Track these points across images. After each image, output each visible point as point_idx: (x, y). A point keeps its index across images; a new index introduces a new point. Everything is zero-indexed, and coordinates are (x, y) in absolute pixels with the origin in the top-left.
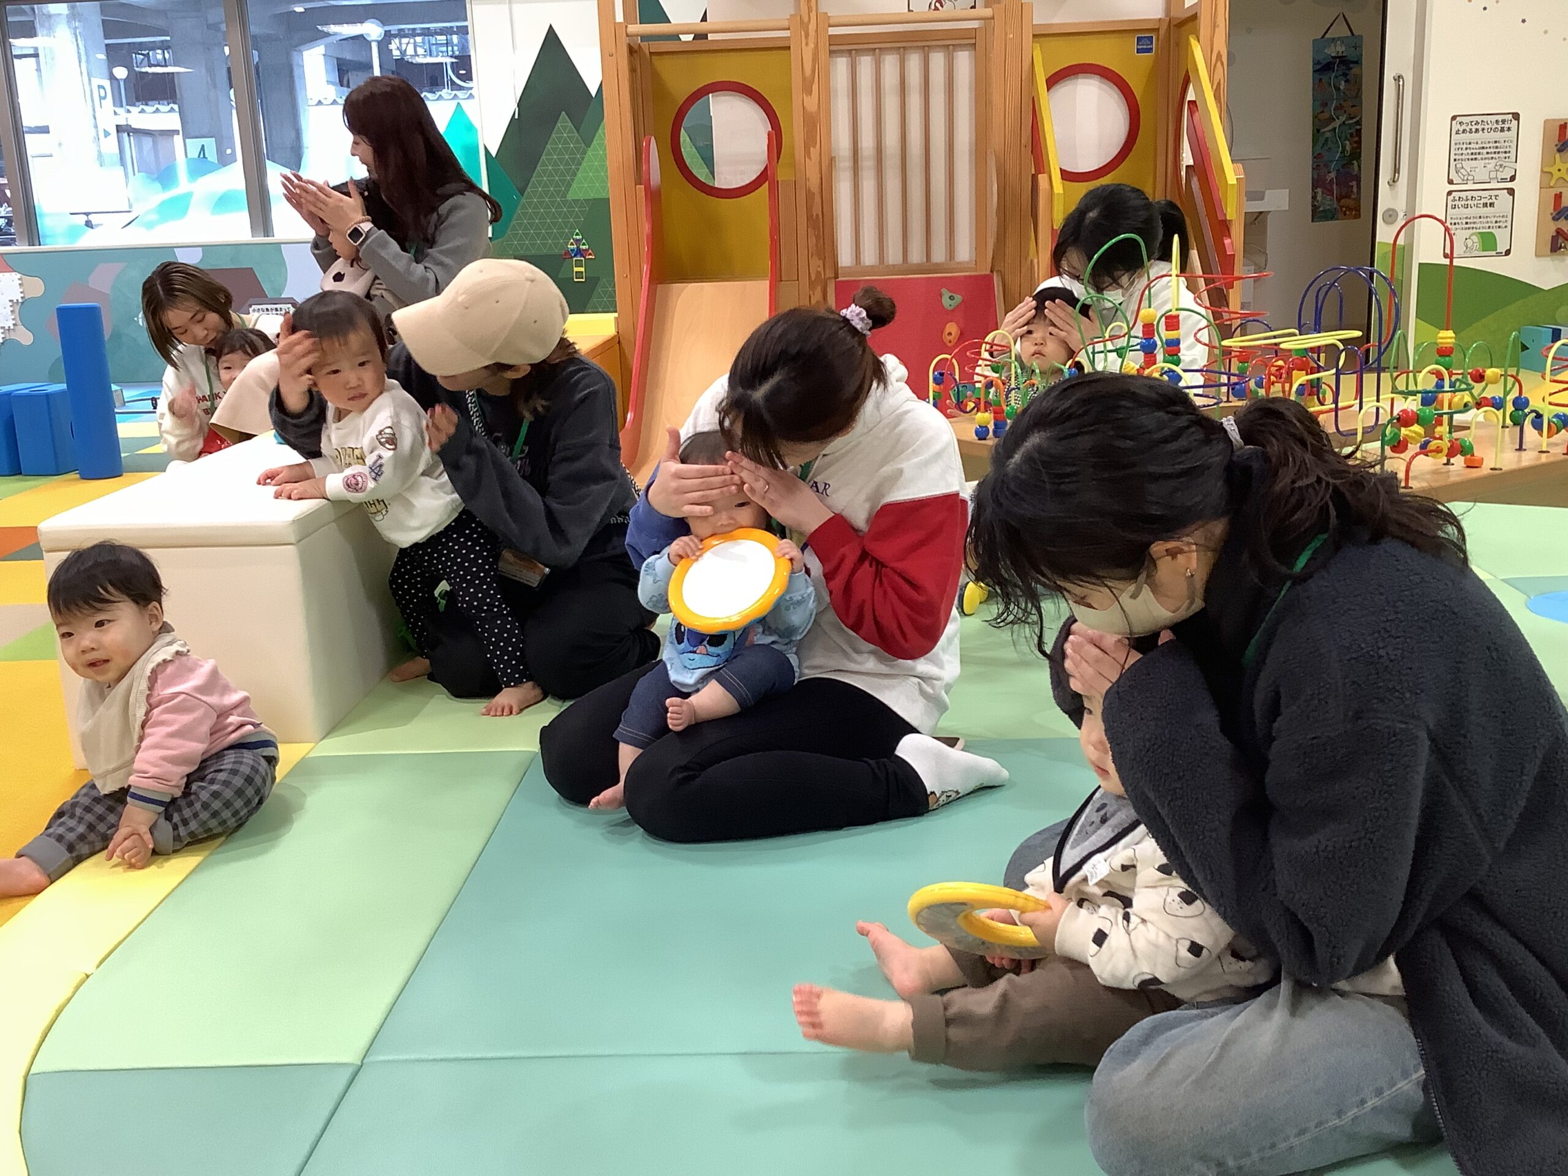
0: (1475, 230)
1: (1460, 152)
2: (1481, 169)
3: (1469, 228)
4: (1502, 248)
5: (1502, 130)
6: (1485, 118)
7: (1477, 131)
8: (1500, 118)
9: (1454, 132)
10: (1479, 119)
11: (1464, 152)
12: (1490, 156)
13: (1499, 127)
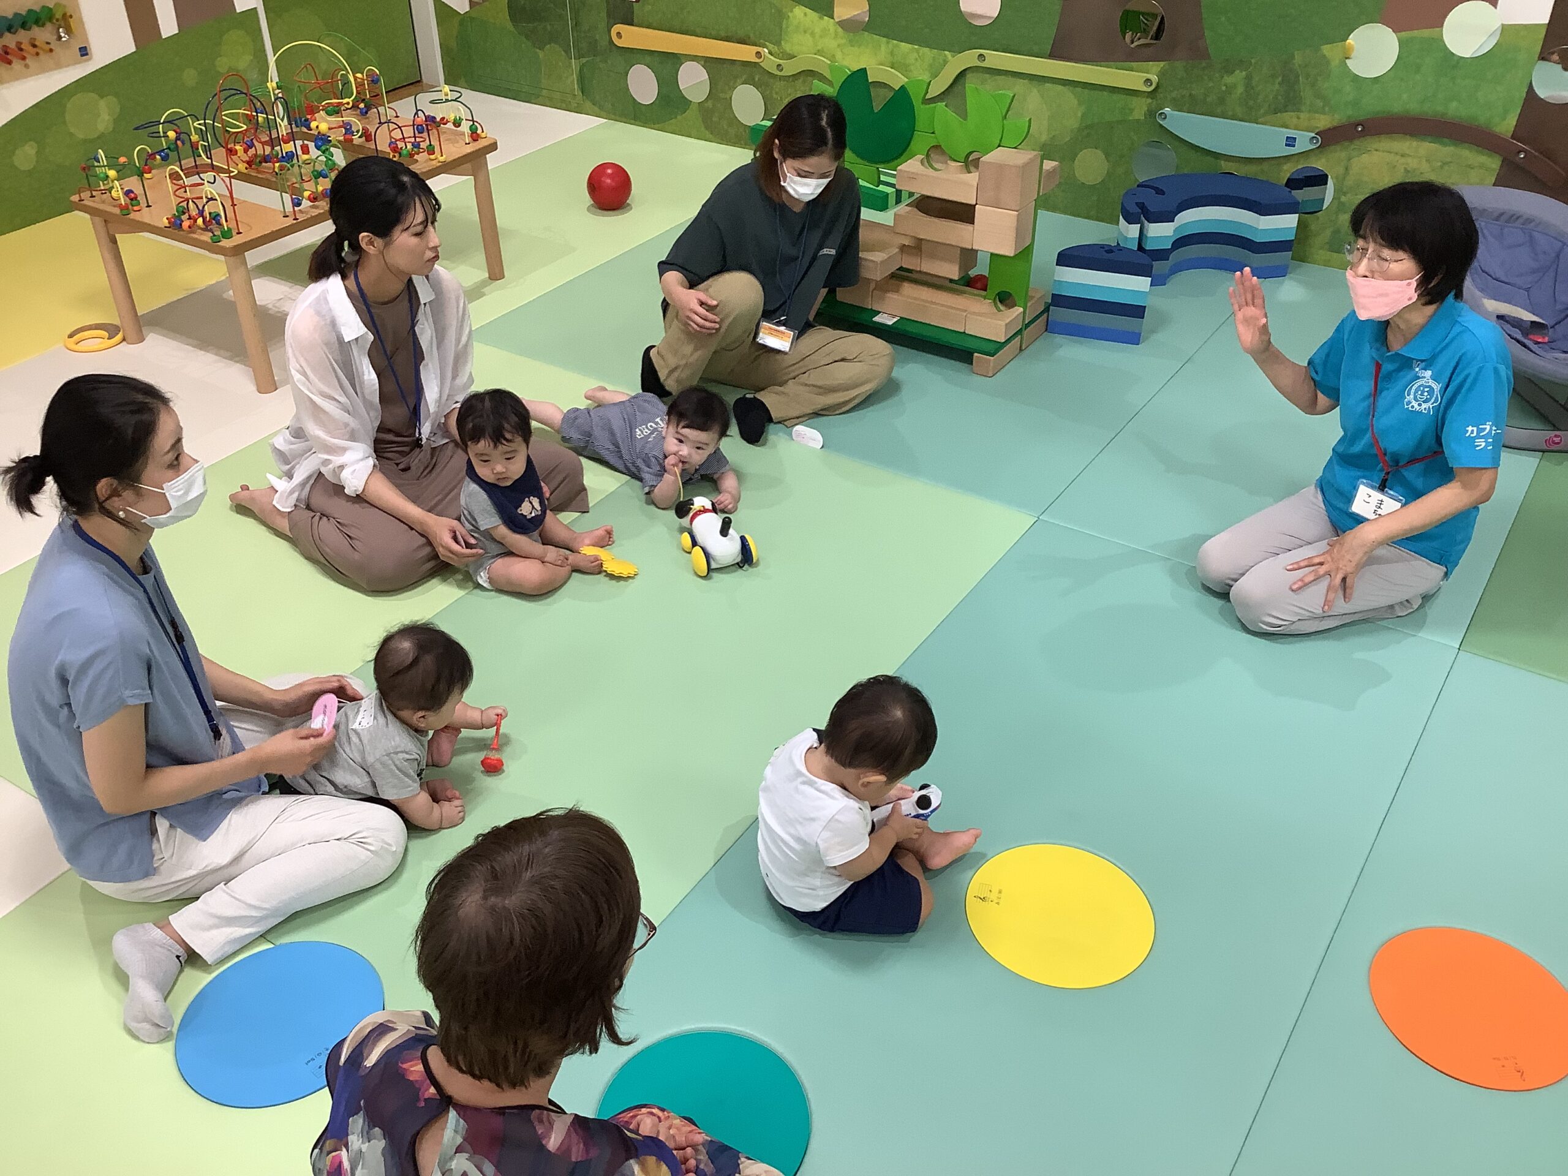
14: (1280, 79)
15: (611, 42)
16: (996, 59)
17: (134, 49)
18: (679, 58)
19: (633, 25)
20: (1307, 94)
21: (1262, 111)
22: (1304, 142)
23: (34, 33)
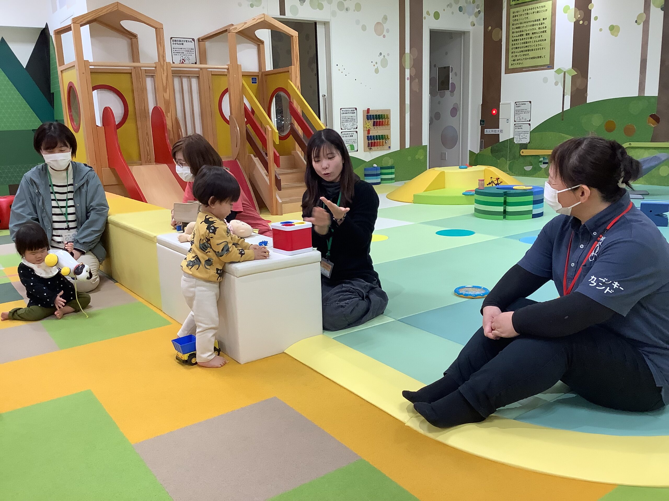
0: (349, 144)
1: (343, 120)
2: (349, 125)
3: (347, 143)
4: (356, 150)
5: (353, 113)
6: (349, 109)
7: (347, 113)
8: (352, 109)
9: (341, 113)
10: (347, 109)
11: (344, 120)
12: (351, 121)
13: (352, 112)
15: (520, 154)
17: (399, 149)
18: (540, 156)
19: (527, 149)
23: (381, 141)
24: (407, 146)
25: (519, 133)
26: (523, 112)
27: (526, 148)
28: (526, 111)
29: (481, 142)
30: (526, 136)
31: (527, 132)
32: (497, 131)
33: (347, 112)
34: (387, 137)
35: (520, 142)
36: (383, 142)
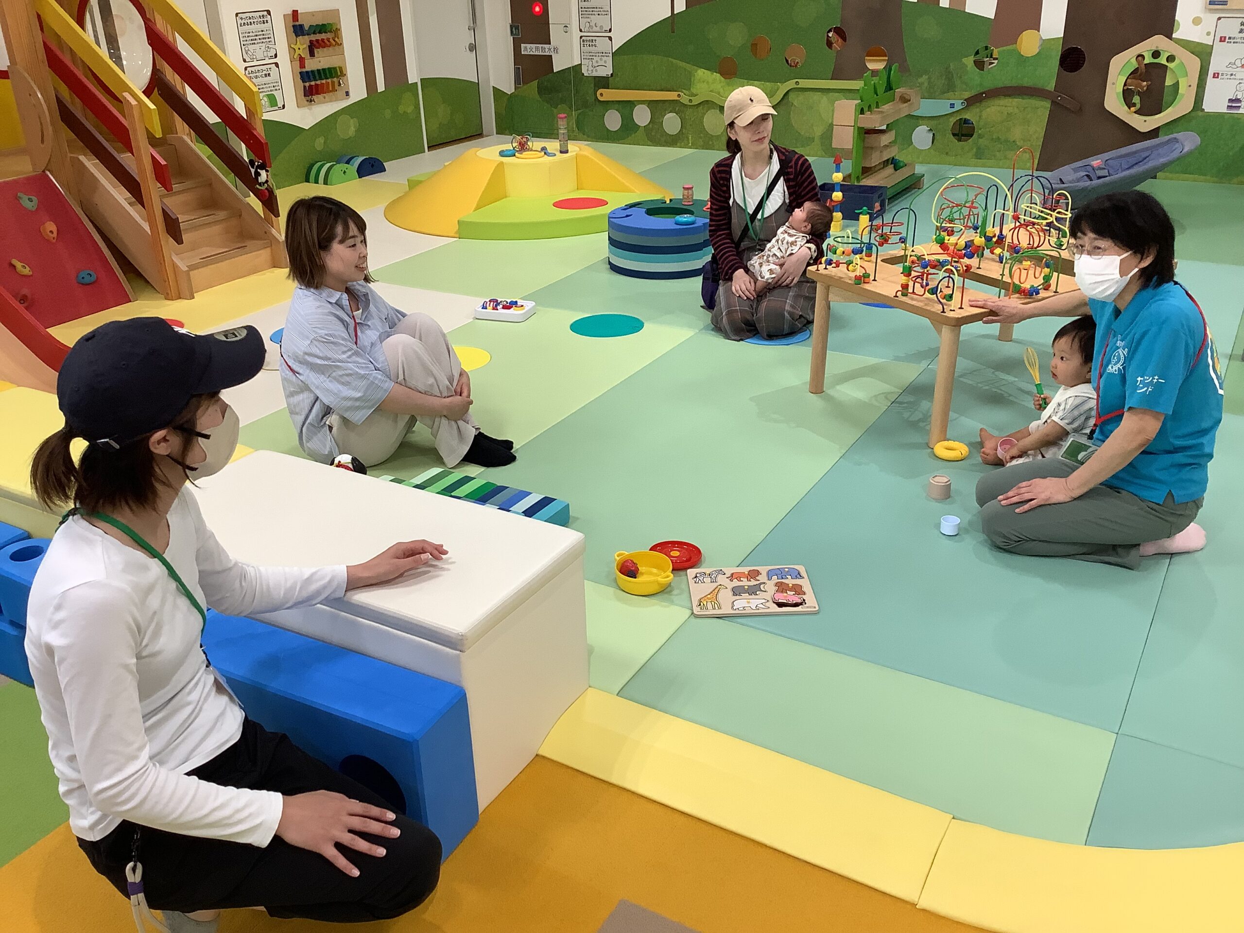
0: (265, 94)
1: (245, 39)
2: (258, 50)
4: (280, 104)
5: (264, 23)
6: (251, 15)
7: (251, 24)
8: (260, 14)
9: (239, 25)
11: (248, 39)
12: (261, 41)
13: (261, 20)
14: (944, 77)
15: (596, 99)
16: (804, 83)
17: (366, 96)
18: (634, 104)
20: (958, 82)
21: (937, 93)
22: (958, 106)
23: (329, 80)
24: (381, 87)
25: (591, 54)
26: (595, 13)
27: (607, 87)
28: (602, 10)
29: (517, 71)
30: (605, 62)
31: (607, 55)
32: (547, 50)
33: (252, 21)
34: (341, 71)
35: (595, 74)
36: (333, 83)
